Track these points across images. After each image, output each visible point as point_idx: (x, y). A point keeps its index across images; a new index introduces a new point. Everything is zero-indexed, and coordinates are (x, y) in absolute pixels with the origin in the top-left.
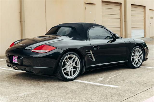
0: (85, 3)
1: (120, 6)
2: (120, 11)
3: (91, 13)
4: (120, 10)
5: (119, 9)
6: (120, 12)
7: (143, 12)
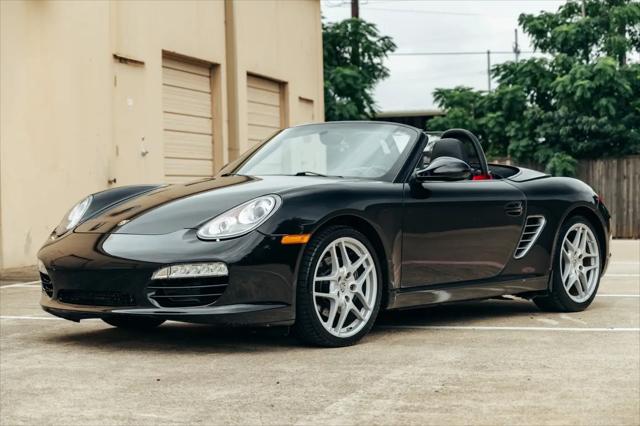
0: (115, 56)
1: (210, 77)
2: (212, 101)
3: (130, 102)
4: (209, 96)
5: (208, 90)
6: (212, 105)
7: (278, 109)
